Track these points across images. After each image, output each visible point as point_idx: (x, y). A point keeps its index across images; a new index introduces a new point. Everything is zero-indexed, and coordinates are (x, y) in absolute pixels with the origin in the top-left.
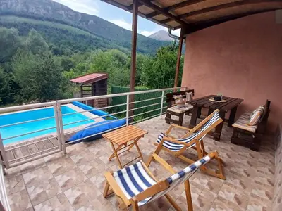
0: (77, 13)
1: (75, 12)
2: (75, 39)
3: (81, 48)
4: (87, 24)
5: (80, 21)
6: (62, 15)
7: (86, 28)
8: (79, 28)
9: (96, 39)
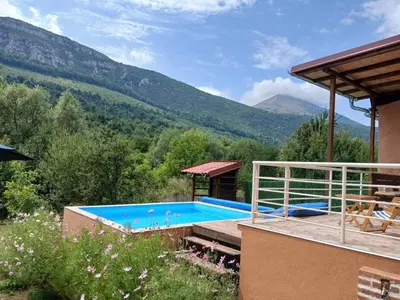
0: (119, 66)
1: (116, 63)
2: (111, 111)
3: (124, 128)
4: (136, 84)
5: (126, 79)
6: (92, 68)
7: (134, 92)
8: (120, 91)
9: (152, 111)
